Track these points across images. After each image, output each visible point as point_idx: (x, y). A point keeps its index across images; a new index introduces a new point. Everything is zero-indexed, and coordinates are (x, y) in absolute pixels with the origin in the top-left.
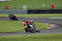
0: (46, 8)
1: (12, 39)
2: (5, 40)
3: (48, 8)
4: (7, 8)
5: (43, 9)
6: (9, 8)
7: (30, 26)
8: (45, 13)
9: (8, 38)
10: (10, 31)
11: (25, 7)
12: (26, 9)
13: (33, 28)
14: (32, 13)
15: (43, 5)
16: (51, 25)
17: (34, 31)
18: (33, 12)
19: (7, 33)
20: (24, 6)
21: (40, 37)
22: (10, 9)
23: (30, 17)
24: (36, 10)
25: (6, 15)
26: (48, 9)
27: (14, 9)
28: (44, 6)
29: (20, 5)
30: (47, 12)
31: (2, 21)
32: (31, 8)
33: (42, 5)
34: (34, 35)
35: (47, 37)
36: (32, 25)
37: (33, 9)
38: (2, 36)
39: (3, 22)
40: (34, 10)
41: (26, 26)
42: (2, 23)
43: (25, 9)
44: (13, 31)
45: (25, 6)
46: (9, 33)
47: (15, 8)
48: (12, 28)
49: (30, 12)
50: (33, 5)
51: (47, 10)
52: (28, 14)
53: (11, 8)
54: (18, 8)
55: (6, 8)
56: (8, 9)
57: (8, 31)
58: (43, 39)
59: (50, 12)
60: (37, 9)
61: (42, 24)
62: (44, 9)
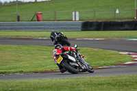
0: (122, 19)
1: (48, 88)
2: (32, 89)
3: (128, 18)
4: (38, 18)
5: (116, 21)
6: (41, 18)
7: (70, 57)
8: (121, 28)
9: (39, 85)
10: (43, 69)
11: (76, 16)
12: (80, 20)
13: (76, 62)
14: (92, 28)
15: (117, 12)
16: (134, 56)
17: (78, 70)
18: (95, 28)
19: (36, 72)
20: (74, 13)
21: (111, 82)
22: (43, 21)
23: (88, 37)
24: (101, 23)
25: (34, 33)
26: (127, 20)
27: (51, 19)
28: (119, 14)
29: (66, 11)
30: (126, 27)
31: (26, 47)
32: (91, 17)
33: (115, 11)
34: (96, 78)
35: (126, 82)
36: (73, 56)
37: (95, 20)
38: (25, 81)
39: (27, 50)
40: (97, 22)
41: (61, 59)
42: (26, 52)
43: (77, 19)
44: (49, 70)
45: (77, 13)
46: (42, 72)
47: (53, 19)
48: (47, 61)
49: (87, 26)
50: (95, 11)
51: (126, 23)
52: (82, 30)
53: (45, 18)
54: (61, 18)
55: (35, 18)
56: (38, 20)
57: (40, 69)
58: (117, 87)
59: (133, 28)
60: (104, 21)
61: (113, 54)
62: (119, 21)
